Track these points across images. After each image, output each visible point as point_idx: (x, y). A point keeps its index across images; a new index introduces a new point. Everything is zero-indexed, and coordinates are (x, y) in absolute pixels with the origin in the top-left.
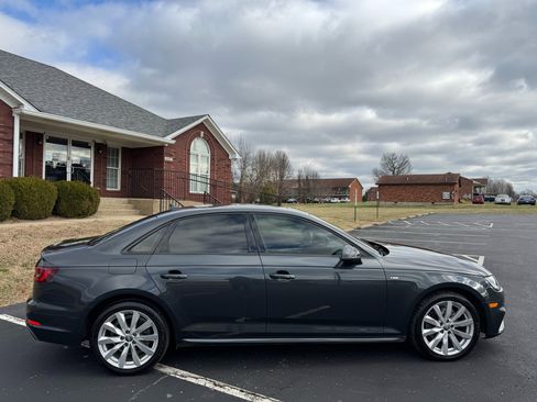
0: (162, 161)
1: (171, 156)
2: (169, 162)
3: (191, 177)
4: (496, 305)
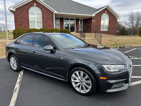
0: (92, 22)
1: (94, 20)
2: (94, 22)
3: (101, 26)
4: (105, 78)
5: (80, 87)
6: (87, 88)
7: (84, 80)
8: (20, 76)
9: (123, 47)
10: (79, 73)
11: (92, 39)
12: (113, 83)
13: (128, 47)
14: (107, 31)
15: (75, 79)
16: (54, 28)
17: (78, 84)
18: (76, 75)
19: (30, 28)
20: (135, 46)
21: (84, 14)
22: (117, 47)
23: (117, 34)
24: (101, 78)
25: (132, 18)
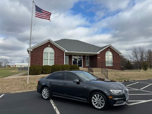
0: (97, 58)
2: (99, 58)
3: (106, 62)
4: (112, 97)
5: (98, 105)
6: (102, 105)
7: (100, 100)
8: (52, 103)
9: (128, 81)
10: (97, 96)
11: (100, 74)
12: (116, 100)
13: (132, 81)
14: (112, 67)
15: (94, 100)
16: (65, 64)
17: (97, 103)
18: (95, 97)
19: (43, 65)
20: (138, 80)
21: (90, 52)
22: (122, 81)
23: (122, 69)
24: (110, 97)
25: (135, 53)
